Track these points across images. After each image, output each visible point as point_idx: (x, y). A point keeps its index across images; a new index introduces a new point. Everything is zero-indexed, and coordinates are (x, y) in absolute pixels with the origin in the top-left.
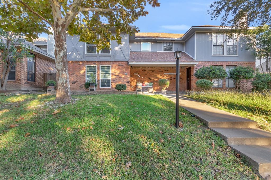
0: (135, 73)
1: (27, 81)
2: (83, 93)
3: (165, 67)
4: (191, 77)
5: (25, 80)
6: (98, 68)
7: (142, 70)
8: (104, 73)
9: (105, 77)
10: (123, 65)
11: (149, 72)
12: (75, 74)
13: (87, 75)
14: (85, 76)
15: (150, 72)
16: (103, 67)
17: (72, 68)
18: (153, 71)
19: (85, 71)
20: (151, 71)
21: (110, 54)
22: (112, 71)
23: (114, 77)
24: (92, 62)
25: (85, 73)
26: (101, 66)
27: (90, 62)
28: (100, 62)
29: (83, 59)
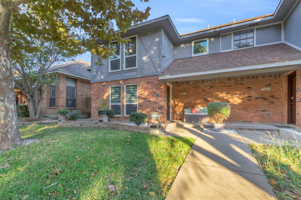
0: (181, 92)
1: (66, 107)
2: (92, 124)
3: (235, 79)
4: (297, 93)
5: (63, 106)
6: (123, 89)
7: (193, 87)
8: (130, 95)
9: (130, 101)
10: (153, 82)
11: (205, 89)
12: (99, 98)
13: (111, 99)
14: (109, 100)
15: (207, 89)
16: (128, 88)
17: (96, 91)
18: (212, 87)
19: (109, 94)
20: (209, 87)
21: (136, 67)
22: (139, 92)
23: (141, 101)
24: (116, 82)
25: (108, 96)
26: (127, 86)
27: (114, 82)
28: (125, 80)
29: (107, 79)
